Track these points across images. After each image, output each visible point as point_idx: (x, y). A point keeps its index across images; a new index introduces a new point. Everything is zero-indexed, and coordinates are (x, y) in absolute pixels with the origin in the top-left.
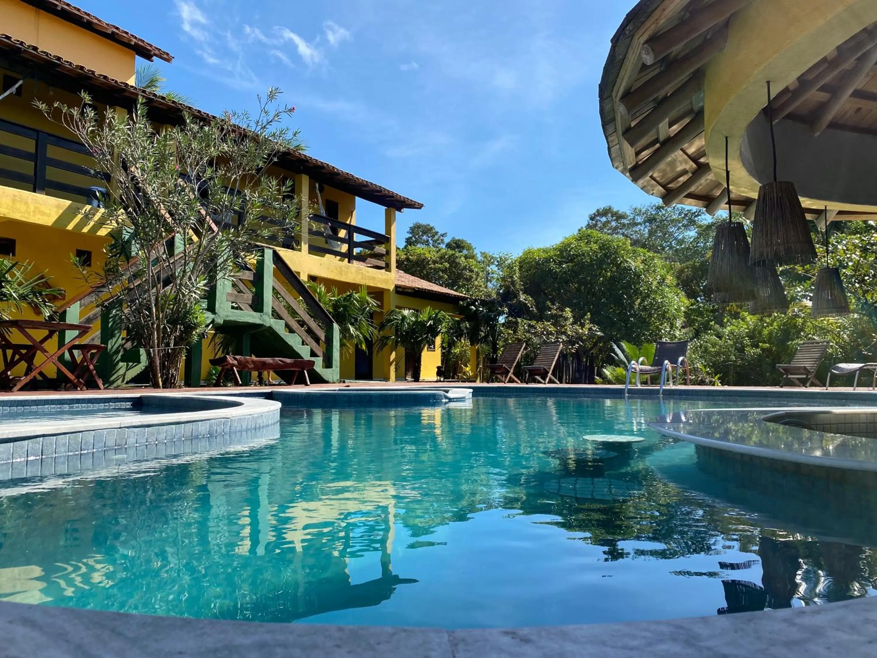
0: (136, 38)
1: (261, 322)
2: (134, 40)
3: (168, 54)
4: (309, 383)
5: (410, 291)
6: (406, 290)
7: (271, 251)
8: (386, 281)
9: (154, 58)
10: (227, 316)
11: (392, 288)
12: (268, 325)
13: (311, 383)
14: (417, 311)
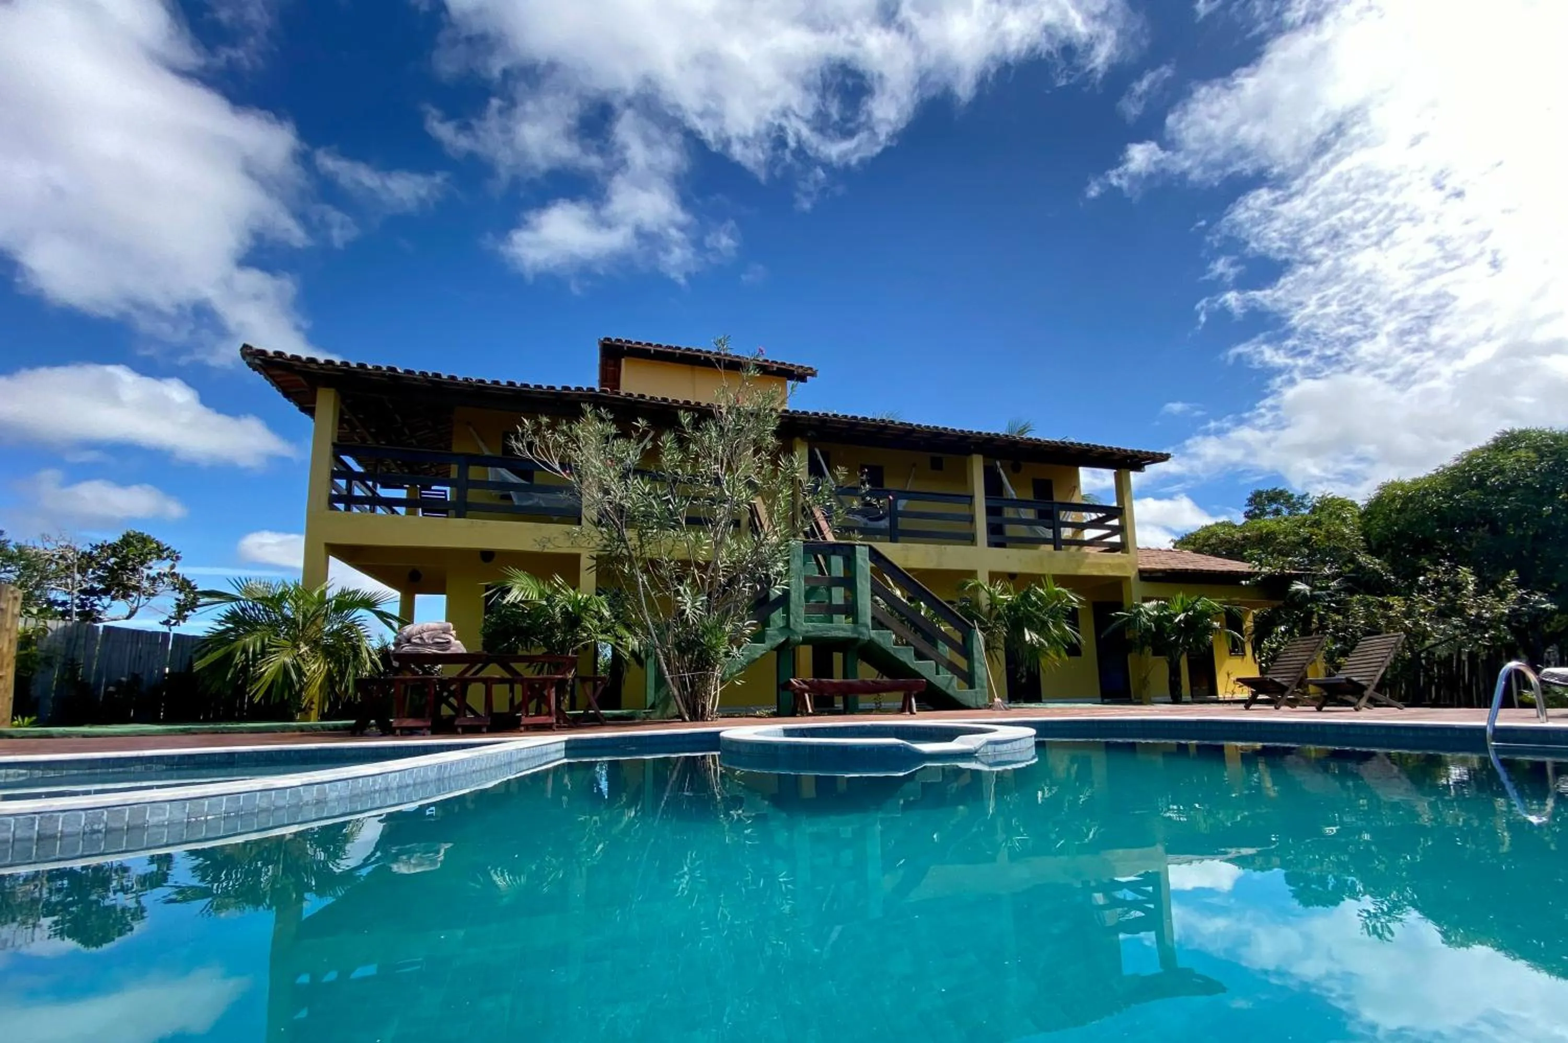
0: (776, 363)
1: (856, 636)
2: (775, 365)
3: (811, 369)
4: (915, 710)
5: (1160, 574)
6: (1154, 575)
7: (867, 549)
8: (1121, 566)
9: (808, 377)
10: (807, 632)
11: (1132, 573)
12: (866, 638)
13: (918, 711)
14: (1166, 600)
